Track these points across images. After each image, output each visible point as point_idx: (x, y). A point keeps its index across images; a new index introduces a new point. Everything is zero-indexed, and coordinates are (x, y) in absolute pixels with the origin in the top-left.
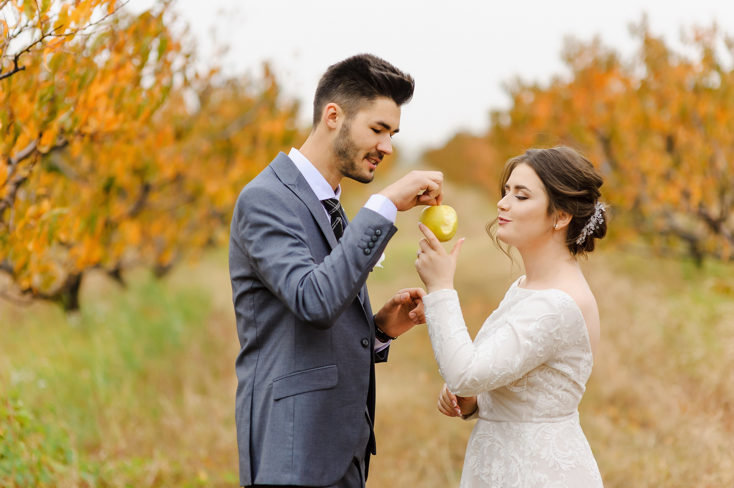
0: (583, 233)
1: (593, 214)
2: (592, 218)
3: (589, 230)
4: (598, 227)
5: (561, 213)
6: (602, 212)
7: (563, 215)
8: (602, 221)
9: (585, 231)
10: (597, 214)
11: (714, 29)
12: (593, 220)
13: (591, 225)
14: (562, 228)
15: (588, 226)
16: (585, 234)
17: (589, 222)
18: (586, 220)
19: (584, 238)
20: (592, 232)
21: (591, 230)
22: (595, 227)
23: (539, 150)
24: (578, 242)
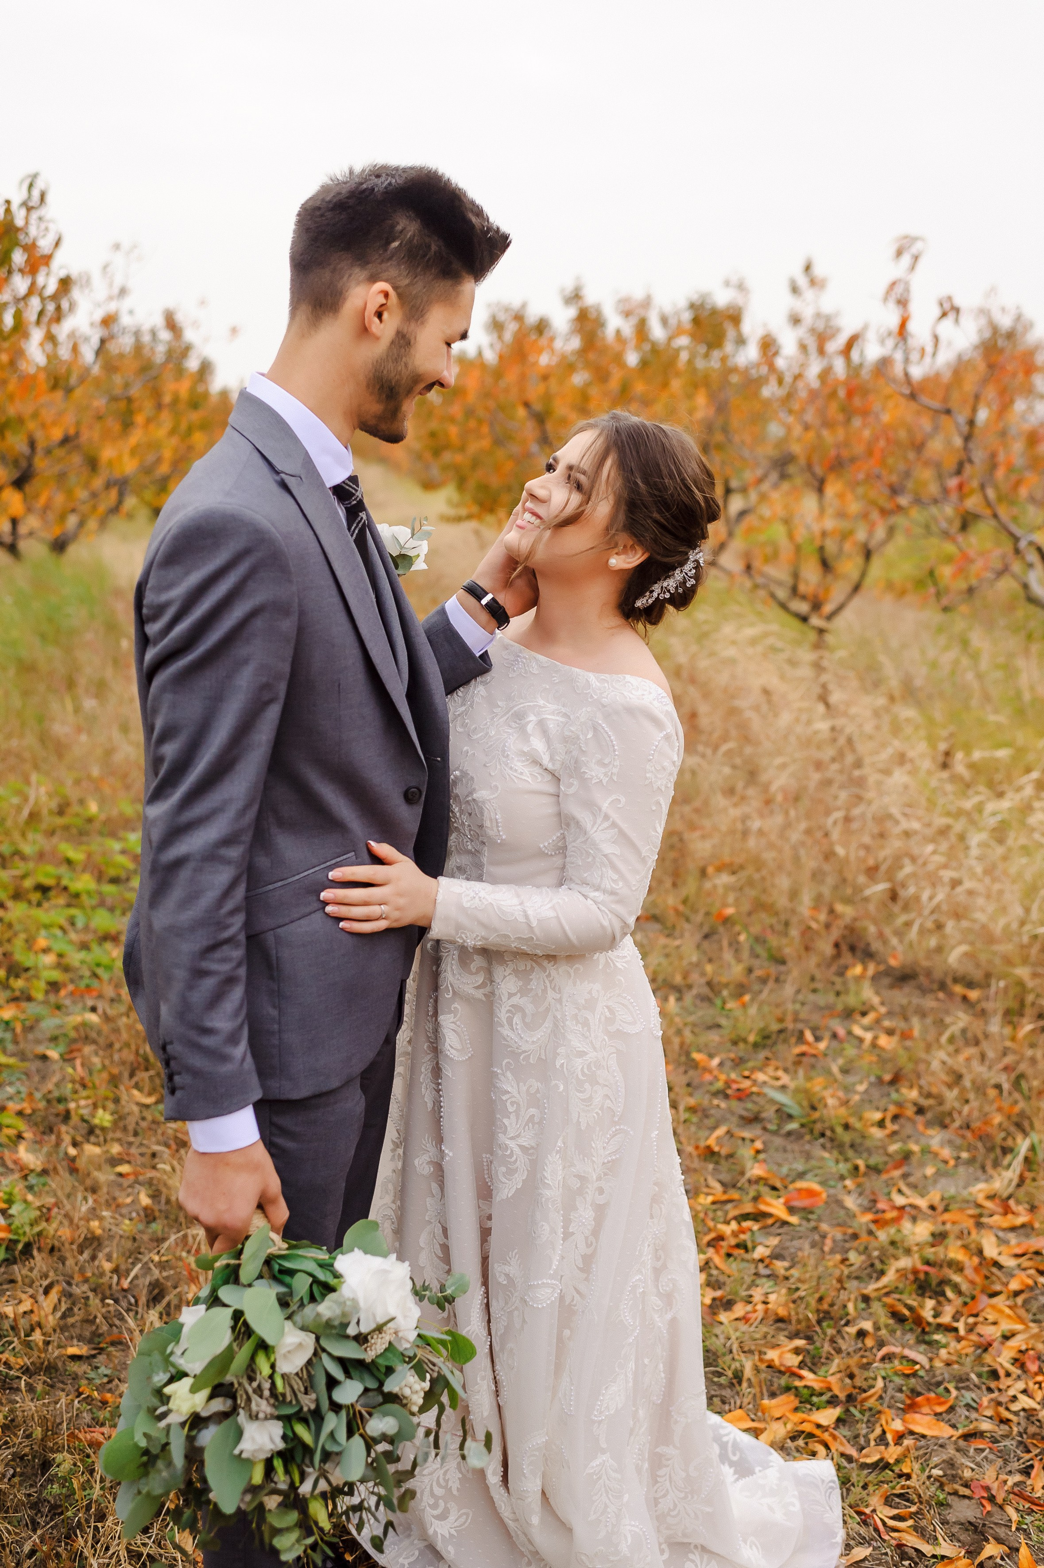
0: (652, 592)
1: (682, 564)
2: (678, 571)
3: (664, 590)
4: (680, 590)
5: (631, 543)
6: (698, 567)
7: (632, 547)
8: (693, 582)
9: (657, 588)
10: (689, 567)
11: (647, 303)
12: (678, 575)
13: (671, 584)
14: (622, 570)
15: (665, 584)
16: (655, 595)
17: (669, 577)
18: (667, 570)
19: (650, 601)
20: (667, 596)
21: (669, 591)
22: (676, 588)
23: (635, 419)
24: (639, 604)
